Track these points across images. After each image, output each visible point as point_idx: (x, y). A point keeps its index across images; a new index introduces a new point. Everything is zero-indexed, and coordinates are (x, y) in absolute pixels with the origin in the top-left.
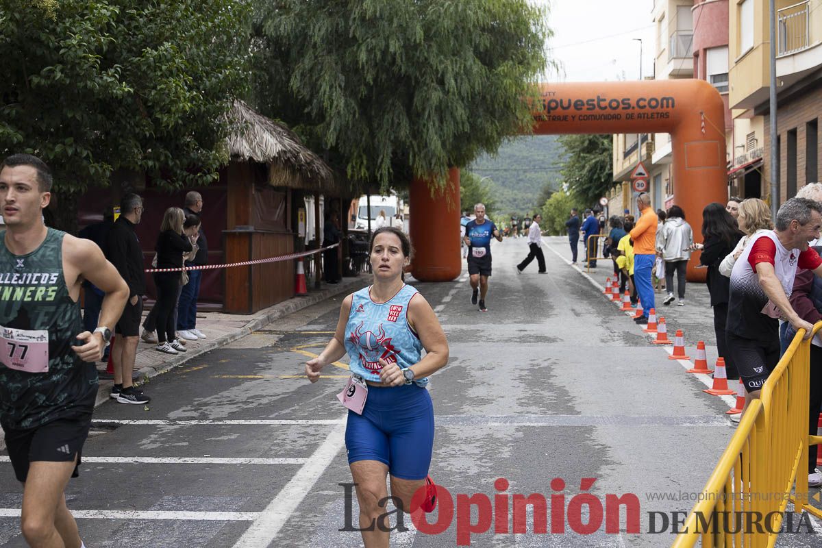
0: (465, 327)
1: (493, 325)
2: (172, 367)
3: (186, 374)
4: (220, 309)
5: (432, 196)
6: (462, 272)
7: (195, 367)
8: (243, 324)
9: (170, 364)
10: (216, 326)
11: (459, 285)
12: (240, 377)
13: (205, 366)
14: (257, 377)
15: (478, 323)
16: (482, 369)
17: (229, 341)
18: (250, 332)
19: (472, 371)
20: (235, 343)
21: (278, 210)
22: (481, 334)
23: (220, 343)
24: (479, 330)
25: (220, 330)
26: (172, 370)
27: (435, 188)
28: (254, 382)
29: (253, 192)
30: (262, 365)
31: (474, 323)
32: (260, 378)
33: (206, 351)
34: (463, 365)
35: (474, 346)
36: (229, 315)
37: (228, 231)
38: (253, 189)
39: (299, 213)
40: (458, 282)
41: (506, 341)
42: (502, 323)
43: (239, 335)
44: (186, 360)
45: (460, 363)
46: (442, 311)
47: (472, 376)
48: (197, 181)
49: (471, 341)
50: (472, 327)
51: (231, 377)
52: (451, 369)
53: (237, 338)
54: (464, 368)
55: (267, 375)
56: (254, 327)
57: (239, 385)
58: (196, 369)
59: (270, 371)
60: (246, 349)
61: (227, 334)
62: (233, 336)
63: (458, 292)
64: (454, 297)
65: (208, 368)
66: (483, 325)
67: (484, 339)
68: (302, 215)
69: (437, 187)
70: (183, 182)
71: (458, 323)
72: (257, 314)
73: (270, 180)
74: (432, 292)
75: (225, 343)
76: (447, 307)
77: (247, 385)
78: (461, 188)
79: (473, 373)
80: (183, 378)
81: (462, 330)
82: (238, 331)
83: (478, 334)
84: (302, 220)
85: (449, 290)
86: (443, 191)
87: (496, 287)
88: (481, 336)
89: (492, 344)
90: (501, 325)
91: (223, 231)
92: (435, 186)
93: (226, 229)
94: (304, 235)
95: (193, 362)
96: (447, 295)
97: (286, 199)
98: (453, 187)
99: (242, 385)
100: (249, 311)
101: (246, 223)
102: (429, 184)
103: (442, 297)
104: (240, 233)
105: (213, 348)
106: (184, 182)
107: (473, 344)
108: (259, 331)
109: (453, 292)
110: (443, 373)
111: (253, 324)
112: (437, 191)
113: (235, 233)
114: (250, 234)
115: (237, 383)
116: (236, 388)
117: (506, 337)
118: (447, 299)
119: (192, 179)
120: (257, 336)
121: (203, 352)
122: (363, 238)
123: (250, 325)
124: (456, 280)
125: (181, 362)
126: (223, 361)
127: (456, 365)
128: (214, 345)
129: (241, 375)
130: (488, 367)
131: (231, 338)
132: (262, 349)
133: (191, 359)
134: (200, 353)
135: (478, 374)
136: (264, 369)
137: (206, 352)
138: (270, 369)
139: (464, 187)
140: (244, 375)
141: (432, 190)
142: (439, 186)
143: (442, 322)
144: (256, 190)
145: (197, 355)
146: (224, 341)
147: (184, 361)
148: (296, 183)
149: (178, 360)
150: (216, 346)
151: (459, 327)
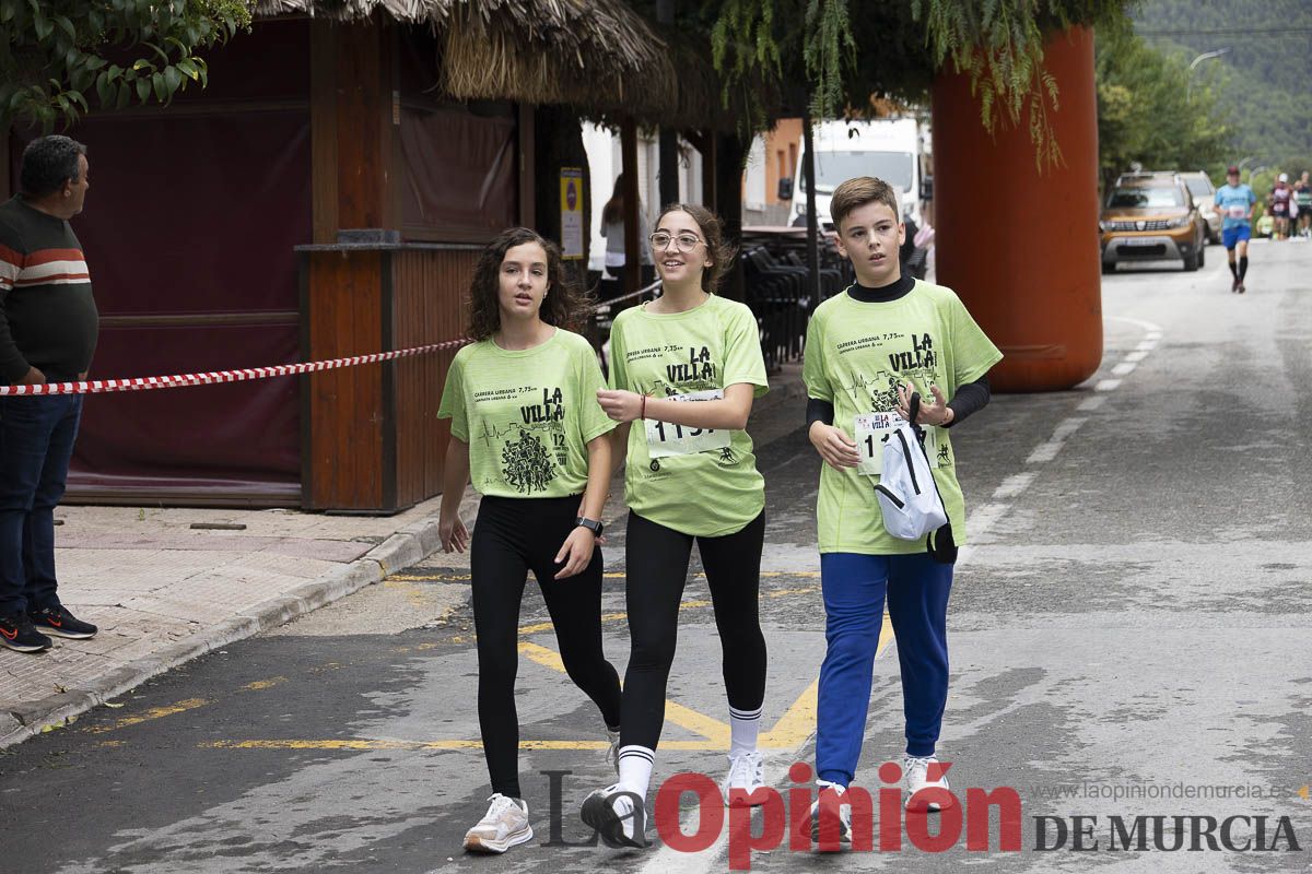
0: (1085, 553)
1: (1185, 546)
2: (85, 707)
3: (127, 733)
4: (296, 498)
5: (986, 121)
6: (1104, 360)
7: (162, 706)
8: (359, 549)
9: (82, 696)
10: (270, 556)
11: (1090, 404)
12: (296, 745)
13: (196, 703)
14: (353, 744)
15: (1132, 540)
16: (1120, 716)
17: (302, 610)
18: (380, 574)
19: (1086, 723)
20: (323, 615)
21: (490, 176)
22: (1139, 579)
23: (270, 618)
24: (1129, 565)
25: (280, 570)
26: (82, 718)
27: (995, 95)
28: (337, 766)
29: (396, 121)
30: (382, 698)
31: (1120, 540)
32: (361, 752)
33: (214, 646)
34: (1057, 701)
35: (1107, 627)
36: (320, 518)
37: (316, 247)
38: (396, 109)
39: (564, 183)
40: (1091, 391)
41: (1219, 606)
42: (1212, 538)
43: (337, 588)
44: (139, 681)
45: (1050, 693)
46: (1019, 498)
47: (1082, 746)
48: (133, 84)
49: (1098, 607)
50: (1111, 554)
51: (269, 744)
52: (1015, 716)
53: (327, 599)
54: (1061, 710)
55: (388, 739)
56: (395, 557)
57: (281, 776)
58: (160, 713)
59: (403, 722)
60: (350, 638)
61: (299, 583)
62: (318, 594)
63: (1085, 428)
64: (1070, 447)
65: (201, 712)
66: (1149, 545)
67: (1144, 598)
68: (571, 188)
69: (1001, 91)
70: (84, 95)
71: (1066, 539)
72: (411, 514)
73: (447, 81)
74: (998, 427)
75: (285, 617)
76: (1037, 482)
77: (312, 775)
78: (1119, 89)
79: (1088, 731)
80: (108, 751)
81: (1075, 567)
82: (340, 572)
83: (1127, 582)
84: (572, 204)
85: (1057, 420)
86: (1019, 104)
87: (1210, 409)
88: (1137, 588)
89: (1168, 617)
90: (1203, 548)
91: (297, 248)
92: (994, 88)
93: (311, 243)
94: (579, 254)
95: (159, 688)
96: (1048, 438)
97: (514, 137)
98: (1053, 91)
99: (295, 776)
100: (388, 507)
101: (372, 221)
102: (974, 83)
103: (1029, 444)
104: (353, 253)
105: (242, 635)
106: (90, 93)
107: (1104, 616)
108: (410, 571)
109: (1070, 425)
110: (984, 732)
111: (391, 551)
112: (1001, 104)
113: (338, 253)
114: (385, 257)
115: (276, 768)
116: (269, 788)
117: (1220, 592)
118: (1044, 453)
119: (117, 81)
120: (402, 589)
121: (204, 650)
122: (792, 254)
123: (382, 553)
124: (1082, 385)
125: (120, 690)
126: (259, 685)
127: (1033, 701)
128: (246, 624)
129: (299, 738)
130: (1145, 707)
131: (308, 599)
132: (402, 639)
133: (157, 678)
134: (194, 656)
135: (1099, 735)
136: (386, 713)
137: (214, 653)
138: (405, 714)
139: (1131, 88)
140: (312, 737)
141: (987, 101)
142: (1007, 89)
143: (1015, 536)
144: (403, 109)
145: (181, 661)
146: (285, 609)
147: (131, 685)
148: (539, 86)
149: (110, 684)
150: (255, 629)
151: (1063, 553)
